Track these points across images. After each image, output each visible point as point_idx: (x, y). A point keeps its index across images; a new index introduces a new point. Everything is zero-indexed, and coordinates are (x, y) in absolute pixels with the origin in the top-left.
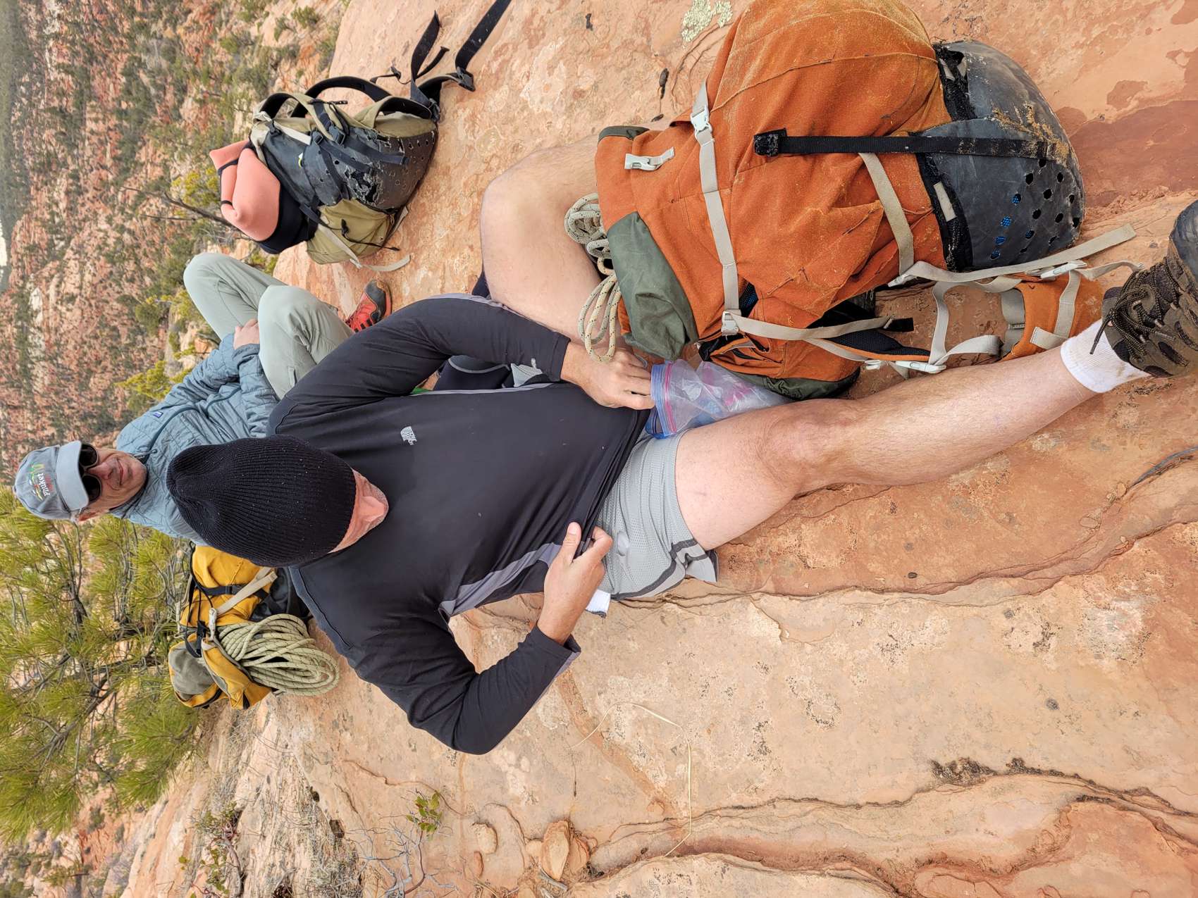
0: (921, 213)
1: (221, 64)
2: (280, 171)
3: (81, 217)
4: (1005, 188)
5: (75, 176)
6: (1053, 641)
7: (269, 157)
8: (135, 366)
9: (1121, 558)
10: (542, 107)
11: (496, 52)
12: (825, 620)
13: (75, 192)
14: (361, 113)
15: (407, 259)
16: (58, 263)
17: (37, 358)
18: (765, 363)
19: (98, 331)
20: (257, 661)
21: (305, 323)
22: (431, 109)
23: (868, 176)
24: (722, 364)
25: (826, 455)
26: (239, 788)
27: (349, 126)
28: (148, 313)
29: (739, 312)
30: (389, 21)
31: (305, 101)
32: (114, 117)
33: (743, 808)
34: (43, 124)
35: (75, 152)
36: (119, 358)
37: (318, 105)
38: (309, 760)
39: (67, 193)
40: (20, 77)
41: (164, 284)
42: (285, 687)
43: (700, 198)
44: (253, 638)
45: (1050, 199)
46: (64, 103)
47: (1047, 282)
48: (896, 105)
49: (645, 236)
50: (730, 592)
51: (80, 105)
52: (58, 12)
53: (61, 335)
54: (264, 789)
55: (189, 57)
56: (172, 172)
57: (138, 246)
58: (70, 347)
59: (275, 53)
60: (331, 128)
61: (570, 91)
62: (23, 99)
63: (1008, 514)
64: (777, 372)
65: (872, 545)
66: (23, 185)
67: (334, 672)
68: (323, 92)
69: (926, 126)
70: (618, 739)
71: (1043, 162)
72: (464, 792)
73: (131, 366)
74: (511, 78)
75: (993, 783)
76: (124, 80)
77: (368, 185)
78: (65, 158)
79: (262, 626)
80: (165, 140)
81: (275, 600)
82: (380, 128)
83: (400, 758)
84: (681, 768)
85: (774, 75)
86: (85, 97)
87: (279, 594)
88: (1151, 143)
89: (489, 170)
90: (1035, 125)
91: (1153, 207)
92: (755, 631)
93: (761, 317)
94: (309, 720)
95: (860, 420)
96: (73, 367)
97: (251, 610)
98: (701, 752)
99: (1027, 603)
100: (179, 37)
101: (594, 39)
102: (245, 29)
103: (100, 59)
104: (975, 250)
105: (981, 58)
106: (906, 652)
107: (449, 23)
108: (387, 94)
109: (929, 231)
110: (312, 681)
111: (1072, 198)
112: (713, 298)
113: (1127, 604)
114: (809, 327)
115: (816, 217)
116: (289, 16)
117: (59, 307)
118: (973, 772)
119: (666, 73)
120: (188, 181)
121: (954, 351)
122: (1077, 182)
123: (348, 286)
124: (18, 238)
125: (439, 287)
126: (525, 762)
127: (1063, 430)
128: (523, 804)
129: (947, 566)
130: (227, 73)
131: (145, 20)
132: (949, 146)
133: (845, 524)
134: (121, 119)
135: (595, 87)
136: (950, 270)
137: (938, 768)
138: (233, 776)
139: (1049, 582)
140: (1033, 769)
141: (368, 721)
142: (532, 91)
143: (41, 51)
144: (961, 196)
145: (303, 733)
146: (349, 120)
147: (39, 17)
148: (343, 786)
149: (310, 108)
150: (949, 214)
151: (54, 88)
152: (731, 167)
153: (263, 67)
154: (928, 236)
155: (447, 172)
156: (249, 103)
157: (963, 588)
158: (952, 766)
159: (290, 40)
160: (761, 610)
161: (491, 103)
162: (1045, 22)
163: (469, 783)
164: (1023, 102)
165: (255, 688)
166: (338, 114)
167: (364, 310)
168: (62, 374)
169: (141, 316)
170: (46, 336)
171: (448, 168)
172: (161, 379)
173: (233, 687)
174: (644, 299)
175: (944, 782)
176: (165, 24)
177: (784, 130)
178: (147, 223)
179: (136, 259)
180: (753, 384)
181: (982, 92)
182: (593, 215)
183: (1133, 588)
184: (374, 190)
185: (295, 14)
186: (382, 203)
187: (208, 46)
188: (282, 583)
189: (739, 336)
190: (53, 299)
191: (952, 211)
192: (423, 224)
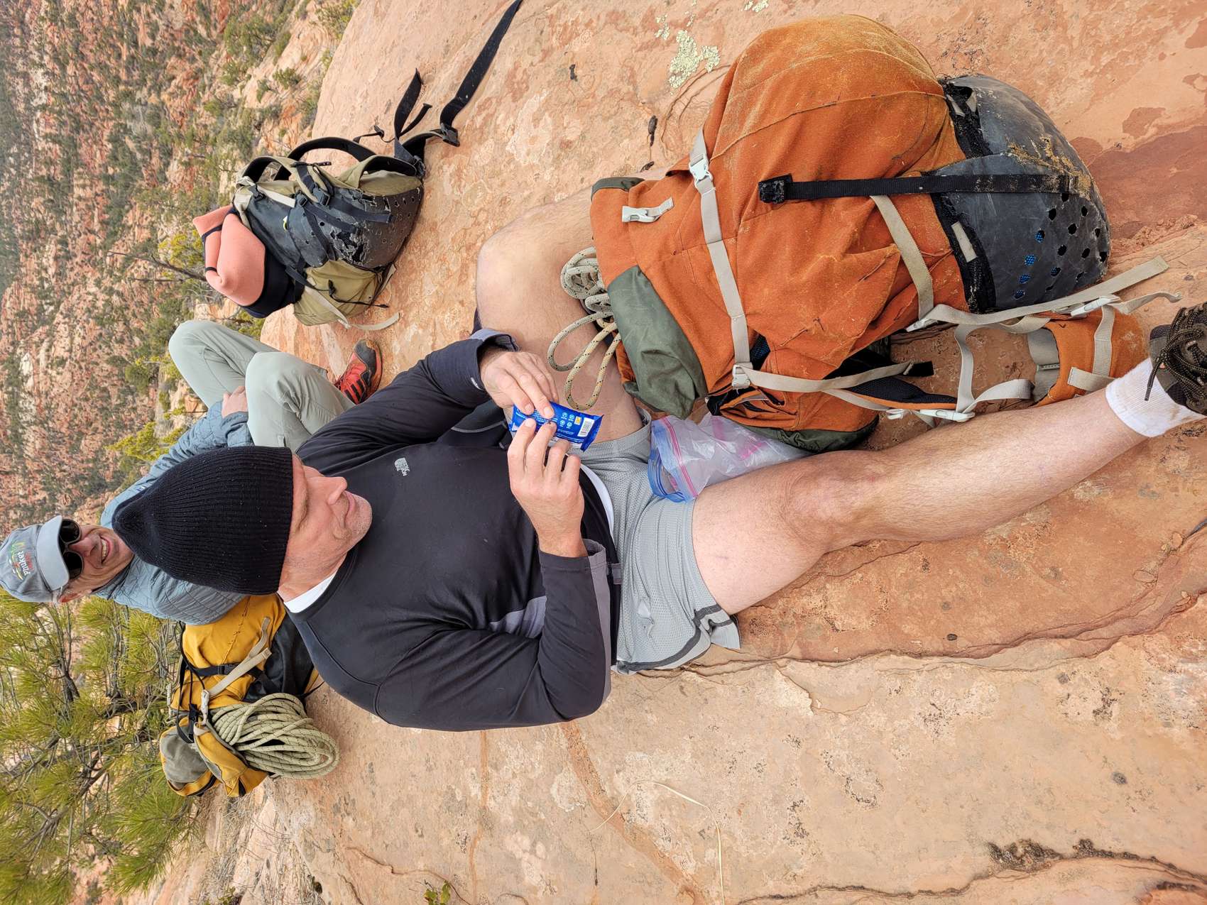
0: (940, 254)
1: (205, 126)
2: (264, 234)
3: (70, 282)
4: (1028, 225)
5: (64, 242)
6: (1115, 708)
7: (253, 221)
8: (126, 426)
9: (1184, 615)
10: (529, 159)
11: (479, 107)
12: (859, 687)
13: (64, 257)
14: (345, 175)
15: (396, 317)
16: (47, 327)
17: (27, 422)
18: (779, 415)
19: (88, 393)
20: (252, 745)
21: (294, 390)
22: (416, 166)
23: (881, 219)
24: (731, 417)
25: (854, 513)
26: (237, 870)
27: (333, 187)
28: (137, 373)
29: (751, 365)
30: (370, 80)
31: (288, 164)
32: (101, 183)
33: (782, 898)
34: (32, 192)
35: (63, 219)
36: (110, 419)
37: (302, 167)
38: (311, 848)
39: (56, 258)
40: (9, 148)
41: (153, 343)
42: (283, 771)
43: (703, 248)
44: (248, 721)
45: (1075, 235)
46: (52, 171)
47: (1078, 319)
48: (908, 144)
49: (646, 290)
50: (753, 658)
51: (67, 173)
52: (45, 84)
53: (52, 399)
54: (264, 873)
55: (174, 121)
56: (159, 233)
57: (127, 308)
58: (61, 410)
59: (258, 114)
60: (316, 190)
61: (557, 142)
62: (12, 170)
63: (1053, 569)
64: (792, 425)
65: (905, 605)
66: (12, 253)
67: (334, 753)
68: (305, 154)
69: (939, 165)
70: (640, 822)
71: (1066, 196)
72: (476, 882)
73: (121, 426)
74: (496, 132)
75: (1059, 868)
76: (110, 146)
77: (355, 245)
78: (53, 225)
79: (257, 707)
80: (152, 203)
81: (270, 678)
82: (366, 187)
83: (406, 844)
84: (710, 853)
85: (776, 120)
86: (72, 165)
87: (273, 671)
88: (1175, 170)
89: (477, 224)
90: (1054, 158)
91: (1184, 238)
92: (783, 702)
93: (774, 370)
94: (309, 805)
95: (888, 475)
96: (63, 430)
97: (244, 690)
98: (731, 835)
99: (1082, 666)
100: (163, 103)
101: (579, 89)
102: (230, 93)
103: (87, 127)
104: (998, 291)
105: (991, 92)
106: (951, 722)
107: (431, 79)
108: (372, 153)
109: (949, 272)
110: (311, 763)
111: (1098, 232)
112: (723, 353)
113: (1195, 665)
114: (826, 378)
115: (829, 264)
116: (271, 78)
117: (50, 371)
118: (1036, 855)
119: (655, 120)
120: (175, 242)
121: (982, 398)
122: (1102, 215)
123: (337, 346)
124: (8, 305)
125: (430, 344)
126: (540, 848)
127: (1107, 476)
128: (540, 894)
129: (990, 626)
130: (212, 135)
131: (130, 88)
132: (965, 184)
133: (874, 583)
134: (108, 184)
135: (583, 137)
136: (972, 312)
137: (996, 851)
138: (231, 856)
139: (1106, 643)
140: (1103, 852)
141: (372, 805)
142: (518, 145)
143: (29, 122)
144: (981, 236)
145: (303, 819)
146: (333, 181)
147: (26, 90)
148: (347, 875)
149: (294, 171)
150: (970, 254)
151: (42, 158)
152: (735, 215)
153: (247, 127)
154: (949, 279)
155: (433, 228)
156: (234, 162)
157: (1010, 651)
158: (1013, 849)
159: (272, 101)
160: (789, 678)
161: (477, 157)
162: (1050, 52)
163: (481, 873)
164: (1039, 135)
165: (250, 773)
166: (322, 176)
167: (354, 371)
168: (53, 437)
169: (130, 376)
170: (37, 401)
171: (435, 224)
172: (151, 440)
173: (227, 773)
174: (651, 356)
175: (1004, 867)
176: (149, 90)
177: (790, 176)
178: (135, 284)
179: (125, 320)
180: (766, 437)
181: (995, 127)
182: (591, 270)
183: (1200, 648)
184: (360, 250)
185: (276, 76)
186: (370, 262)
187: (193, 110)
188: (277, 659)
189: (751, 389)
190: (43, 363)
191: (972, 251)
192: (412, 281)
